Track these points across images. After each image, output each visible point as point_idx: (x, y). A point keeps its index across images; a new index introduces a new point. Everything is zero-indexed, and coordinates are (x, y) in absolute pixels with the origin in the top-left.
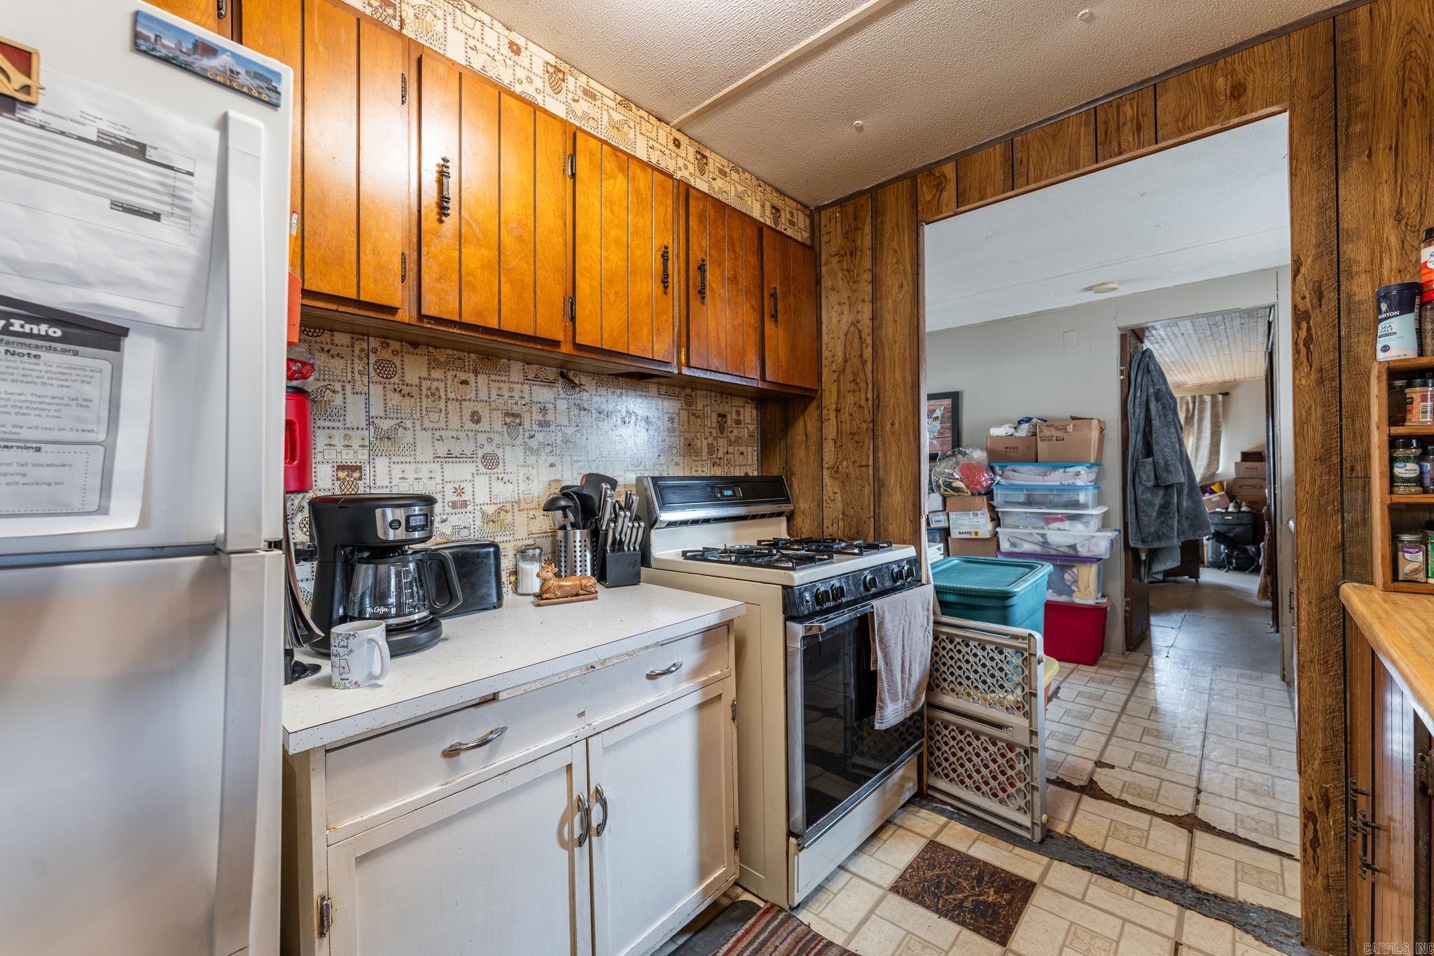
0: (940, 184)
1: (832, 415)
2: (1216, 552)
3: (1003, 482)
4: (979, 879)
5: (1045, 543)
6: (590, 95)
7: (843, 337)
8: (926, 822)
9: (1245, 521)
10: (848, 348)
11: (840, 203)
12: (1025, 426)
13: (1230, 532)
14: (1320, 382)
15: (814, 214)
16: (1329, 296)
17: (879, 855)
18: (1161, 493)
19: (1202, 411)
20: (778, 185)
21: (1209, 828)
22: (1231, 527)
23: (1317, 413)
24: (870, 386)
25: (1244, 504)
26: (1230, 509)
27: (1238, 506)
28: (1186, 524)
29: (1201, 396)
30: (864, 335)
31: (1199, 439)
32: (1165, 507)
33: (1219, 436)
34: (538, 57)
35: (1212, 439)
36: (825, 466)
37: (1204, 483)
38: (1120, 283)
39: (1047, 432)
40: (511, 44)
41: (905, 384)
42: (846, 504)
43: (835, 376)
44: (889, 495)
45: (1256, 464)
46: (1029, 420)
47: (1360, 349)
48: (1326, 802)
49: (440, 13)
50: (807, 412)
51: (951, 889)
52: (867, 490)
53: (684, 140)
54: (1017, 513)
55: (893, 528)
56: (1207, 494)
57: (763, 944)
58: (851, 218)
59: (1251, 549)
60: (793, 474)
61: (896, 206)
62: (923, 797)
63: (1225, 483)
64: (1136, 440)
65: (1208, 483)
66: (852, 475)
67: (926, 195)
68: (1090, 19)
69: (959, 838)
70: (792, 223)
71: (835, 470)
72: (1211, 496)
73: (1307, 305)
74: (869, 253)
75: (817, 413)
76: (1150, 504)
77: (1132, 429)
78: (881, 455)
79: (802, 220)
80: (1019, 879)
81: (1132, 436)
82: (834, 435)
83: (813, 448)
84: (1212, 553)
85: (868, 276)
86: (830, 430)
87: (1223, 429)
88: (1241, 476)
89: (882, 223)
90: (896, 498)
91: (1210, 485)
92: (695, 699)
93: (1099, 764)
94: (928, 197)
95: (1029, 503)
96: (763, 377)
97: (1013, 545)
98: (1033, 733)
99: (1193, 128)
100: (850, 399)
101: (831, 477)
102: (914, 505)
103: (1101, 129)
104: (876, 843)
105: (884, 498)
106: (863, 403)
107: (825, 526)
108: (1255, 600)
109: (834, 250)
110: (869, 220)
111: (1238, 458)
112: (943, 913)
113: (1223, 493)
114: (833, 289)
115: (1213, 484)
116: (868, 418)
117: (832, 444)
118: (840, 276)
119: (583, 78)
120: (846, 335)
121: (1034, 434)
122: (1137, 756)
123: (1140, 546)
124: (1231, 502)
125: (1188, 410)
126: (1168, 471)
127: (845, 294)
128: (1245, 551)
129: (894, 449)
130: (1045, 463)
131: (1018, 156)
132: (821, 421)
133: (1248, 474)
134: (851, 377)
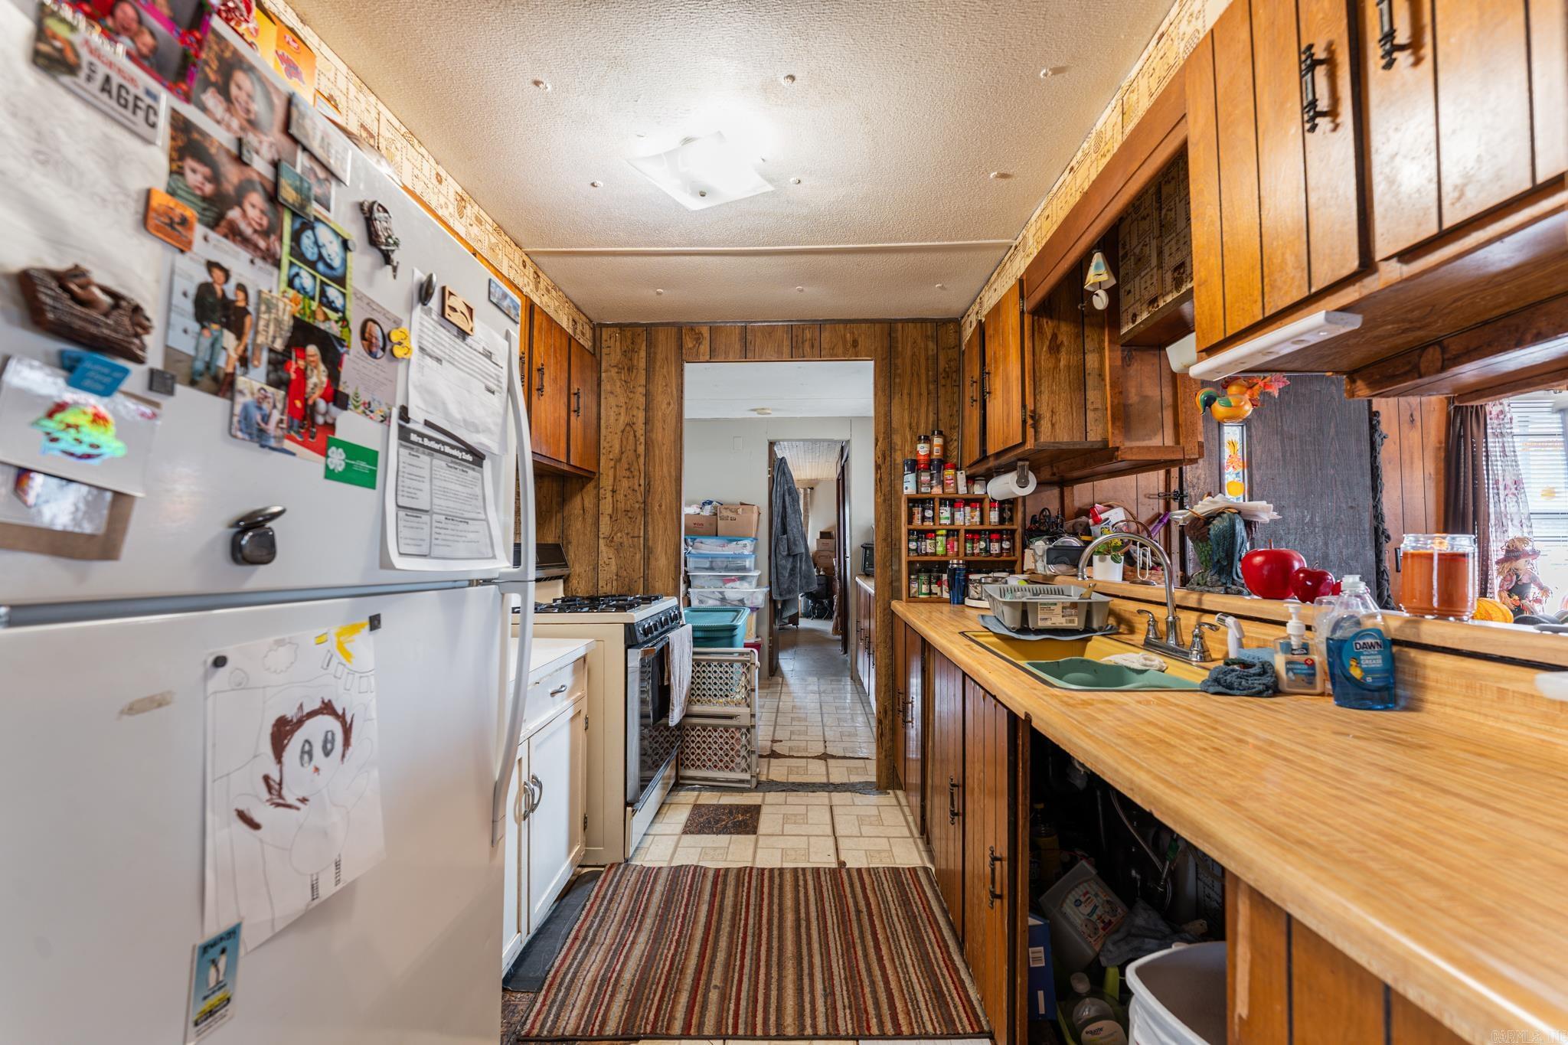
0: (699, 339)
1: (609, 495)
3: (693, 551)
4: (731, 812)
5: (723, 599)
6: (479, 221)
7: (620, 434)
8: (687, 797)
10: (624, 443)
11: (621, 327)
12: (708, 508)
14: (884, 501)
15: (597, 328)
16: (888, 459)
17: (666, 820)
18: (791, 560)
20: (579, 304)
21: (833, 757)
23: (883, 516)
24: (642, 475)
28: (804, 581)
30: (638, 434)
32: (793, 569)
34: (451, 187)
36: (601, 536)
38: (773, 410)
39: (725, 513)
40: (438, 174)
41: (670, 476)
42: (619, 568)
43: (612, 463)
44: (656, 560)
46: (710, 503)
47: (898, 487)
48: (886, 712)
49: (399, 146)
50: (585, 490)
51: (717, 822)
52: (638, 556)
53: (528, 262)
54: (704, 577)
55: (659, 585)
57: (619, 882)
58: (629, 341)
59: (826, 601)
60: (569, 543)
61: (665, 344)
62: (679, 784)
64: (777, 521)
66: (626, 544)
67: (689, 343)
68: (802, 291)
69: (709, 798)
70: (583, 334)
71: (610, 540)
73: (880, 461)
74: (644, 372)
75: (595, 492)
76: (785, 568)
77: (775, 514)
78: (650, 529)
79: (588, 333)
80: (751, 806)
81: (775, 518)
82: (610, 511)
83: (589, 521)
85: (642, 390)
86: (606, 507)
89: (655, 353)
90: (662, 562)
92: (570, 713)
93: (773, 741)
94: (690, 345)
95: (711, 569)
96: (568, 463)
97: (701, 602)
98: (753, 716)
99: (836, 356)
100: (625, 483)
101: (606, 545)
102: (676, 567)
103: (794, 340)
104: (661, 817)
105: (653, 562)
106: (636, 487)
107: (600, 585)
108: (831, 636)
109: (614, 363)
110: (644, 347)
112: (718, 833)
114: (612, 393)
116: (641, 499)
117: (608, 518)
118: (618, 384)
119: (476, 207)
120: (623, 432)
121: (716, 514)
122: (792, 733)
123: (778, 598)
126: (795, 545)
127: (622, 400)
129: (661, 525)
130: (723, 537)
131: (749, 338)
132: (598, 498)
134: (626, 466)
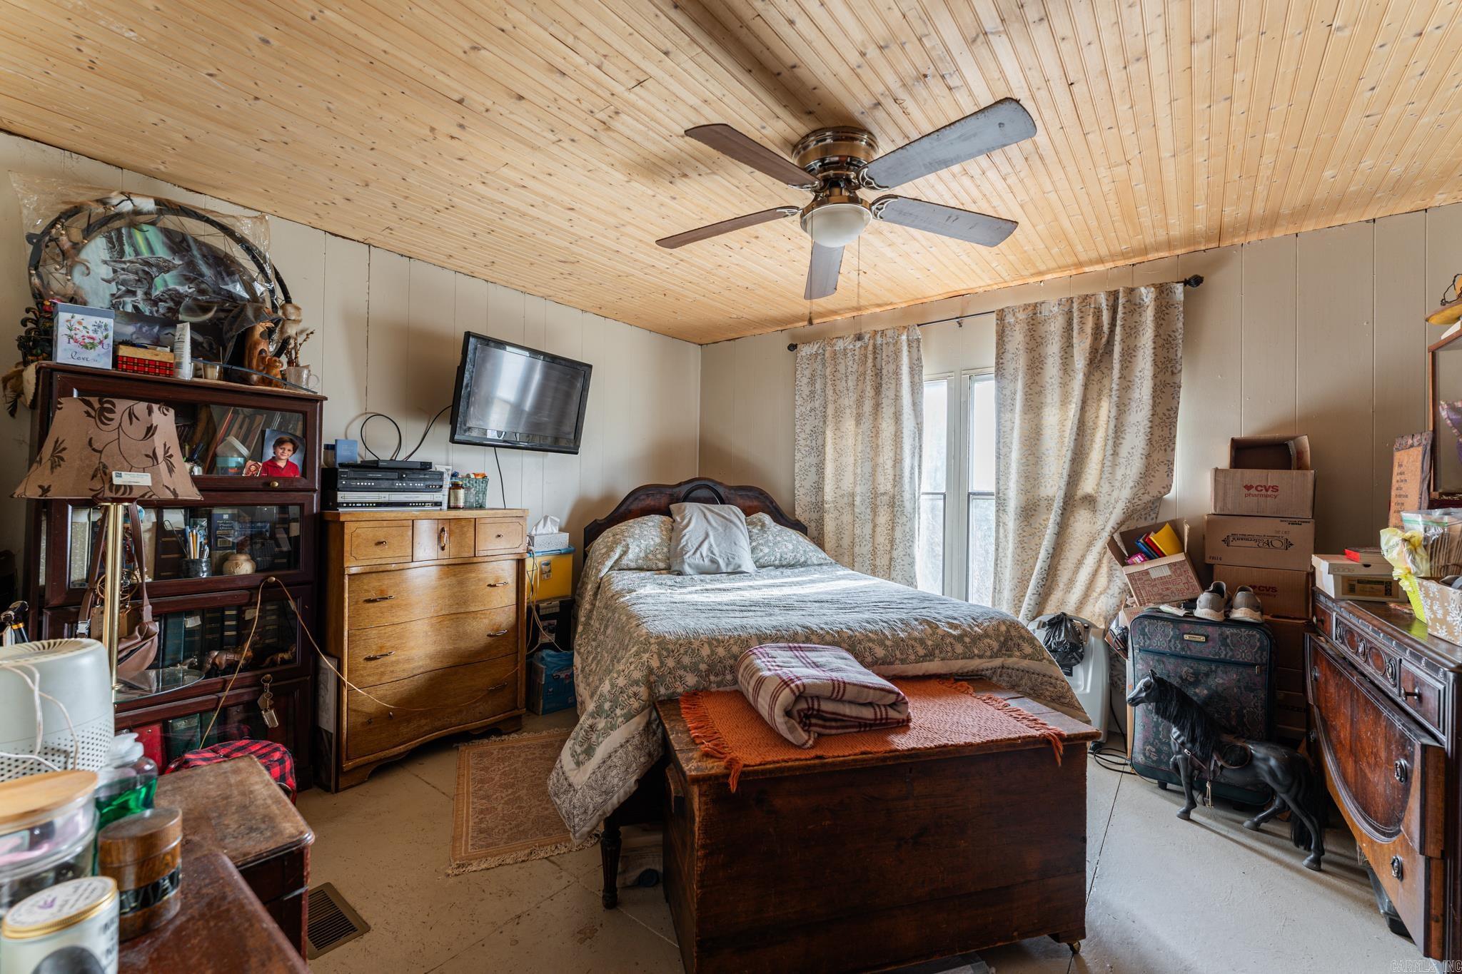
2: (1156, 741)
9: (1243, 655)
13: (1196, 683)
19: (1132, 332)
22: (1204, 668)
25: (1240, 597)
26: (1202, 611)
27: (1224, 603)
29: (1131, 291)
31: (1122, 408)
33: (1175, 396)
35: (1154, 406)
37: (1132, 525)
45: (1273, 477)
56: (1138, 559)
63: (1186, 528)
65: (1142, 524)
72: (1146, 566)
84: (1146, 741)
87: (1184, 379)
88: (1230, 508)
91: (1148, 531)
111: (1223, 459)
113: (1181, 557)
115: (1157, 528)
124: (1204, 588)
125: (1098, 328)
128: (1246, 761)
133: (1250, 503)
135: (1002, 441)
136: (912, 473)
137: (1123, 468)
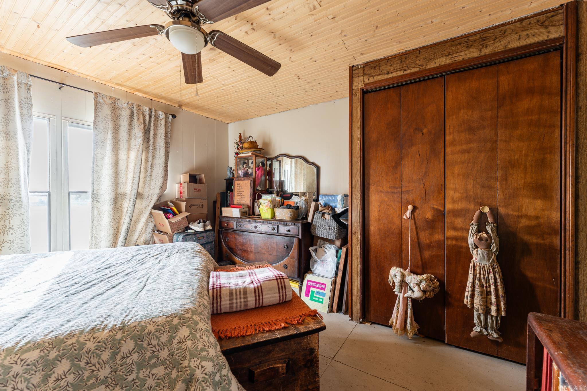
135: (95, 163)
136: (25, 178)
137: (154, 181)
